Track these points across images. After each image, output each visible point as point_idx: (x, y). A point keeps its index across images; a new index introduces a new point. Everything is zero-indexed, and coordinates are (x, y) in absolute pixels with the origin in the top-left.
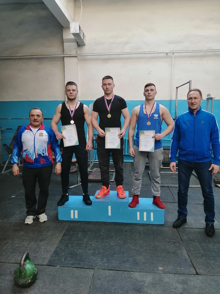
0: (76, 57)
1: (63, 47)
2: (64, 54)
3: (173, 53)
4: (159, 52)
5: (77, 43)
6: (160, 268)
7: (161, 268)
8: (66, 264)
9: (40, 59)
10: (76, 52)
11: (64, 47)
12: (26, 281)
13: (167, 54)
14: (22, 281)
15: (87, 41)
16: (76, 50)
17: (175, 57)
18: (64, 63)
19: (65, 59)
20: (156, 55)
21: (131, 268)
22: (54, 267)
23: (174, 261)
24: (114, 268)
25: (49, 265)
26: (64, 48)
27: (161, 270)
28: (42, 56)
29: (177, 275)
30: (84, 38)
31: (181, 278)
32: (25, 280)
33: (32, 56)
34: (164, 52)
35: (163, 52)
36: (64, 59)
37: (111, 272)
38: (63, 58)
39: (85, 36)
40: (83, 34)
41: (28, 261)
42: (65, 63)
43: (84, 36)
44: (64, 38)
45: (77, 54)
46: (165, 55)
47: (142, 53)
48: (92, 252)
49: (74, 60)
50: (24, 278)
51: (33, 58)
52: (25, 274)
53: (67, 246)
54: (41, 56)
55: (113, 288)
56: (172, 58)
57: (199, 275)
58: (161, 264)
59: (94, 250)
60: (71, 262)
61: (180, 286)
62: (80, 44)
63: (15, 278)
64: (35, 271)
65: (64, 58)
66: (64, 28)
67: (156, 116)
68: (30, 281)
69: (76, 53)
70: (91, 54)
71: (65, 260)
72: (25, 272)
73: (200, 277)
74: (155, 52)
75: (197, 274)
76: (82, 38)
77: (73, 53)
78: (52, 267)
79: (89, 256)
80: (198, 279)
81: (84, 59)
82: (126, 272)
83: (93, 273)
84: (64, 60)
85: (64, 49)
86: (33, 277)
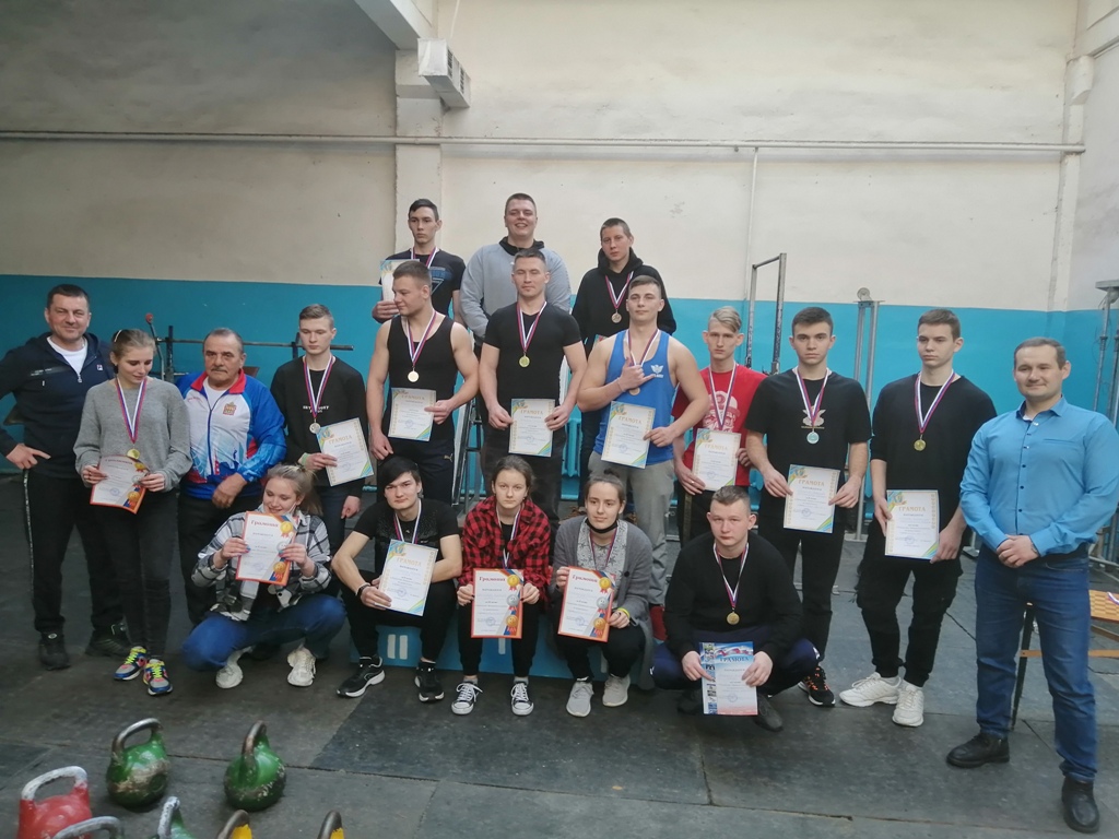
0: (437, 145)
1: (395, 109)
2: (396, 136)
3: (757, 148)
4: (708, 143)
5: (442, 102)
6: (617, 788)
7: (620, 788)
8: (364, 768)
9: (316, 145)
10: (438, 129)
11: (399, 112)
12: (257, 793)
13: (737, 150)
14: (245, 793)
15: (473, 94)
16: (435, 124)
17: (761, 160)
18: (395, 165)
19: (401, 151)
20: (701, 151)
21: (539, 783)
22: (330, 773)
23: (658, 772)
24: (492, 781)
25: (317, 769)
26: (396, 116)
27: (617, 792)
28: (324, 139)
29: (655, 804)
30: (465, 86)
31: (665, 810)
32: (254, 791)
33: (290, 136)
34: (726, 143)
35: (722, 143)
36: (395, 149)
37: (484, 788)
38: (394, 146)
39: (468, 78)
40: (462, 72)
41: (261, 746)
42: (398, 166)
43: (464, 81)
44: (399, 81)
45: (439, 137)
46: (732, 151)
47: (653, 142)
48: (437, 745)
49: (431, 156)
50: (252, 784)
51: (293, 143)
52: (256, 773)
53: (371, 728)
54: (318, 138)
55: (481, 823)
56: (753, 161)
57: (715, 805)
58: (621, 779)
59: (444, 739)
60: (376, 765)
61: (655, 826)
62: (449, 104)
63: (227, 786)
64: (281, 770)
65: (397, 147)
66: (398, 49)
67: (657, 369)
68: (265, 794)
69: (435, 134)
70: (485, 140)
71: (360, 758)
72: (254, 769)
73: (715, 811)
74: (697, 143)
75: (711, 803)
76: (458, 88)
77: (428, 132)
78: (323, 772)
79: (430, 752)
80: (710, 814)
81: (461, 153)
82: (520, 792)
83: (433, 789)
84: (395, 155)
85: (399, 119)
86: (274, 785)
